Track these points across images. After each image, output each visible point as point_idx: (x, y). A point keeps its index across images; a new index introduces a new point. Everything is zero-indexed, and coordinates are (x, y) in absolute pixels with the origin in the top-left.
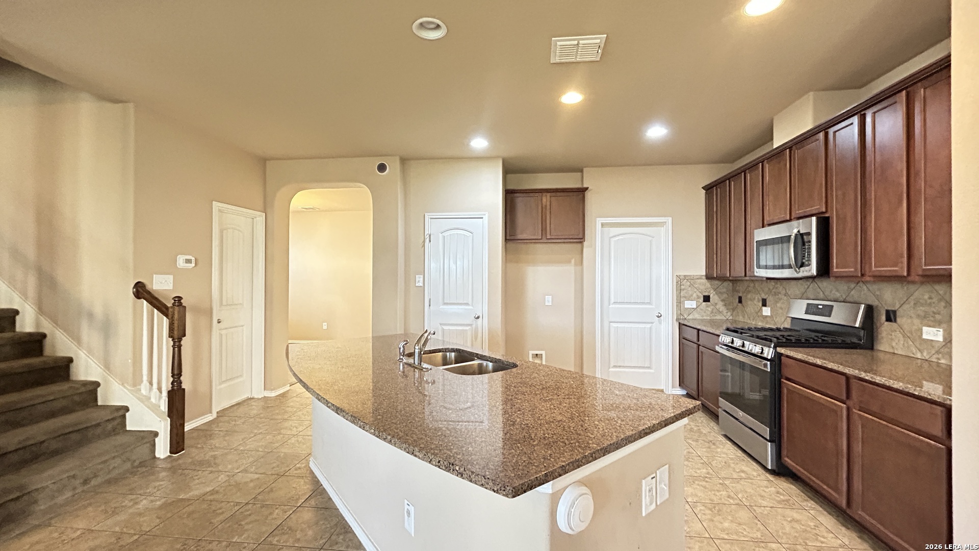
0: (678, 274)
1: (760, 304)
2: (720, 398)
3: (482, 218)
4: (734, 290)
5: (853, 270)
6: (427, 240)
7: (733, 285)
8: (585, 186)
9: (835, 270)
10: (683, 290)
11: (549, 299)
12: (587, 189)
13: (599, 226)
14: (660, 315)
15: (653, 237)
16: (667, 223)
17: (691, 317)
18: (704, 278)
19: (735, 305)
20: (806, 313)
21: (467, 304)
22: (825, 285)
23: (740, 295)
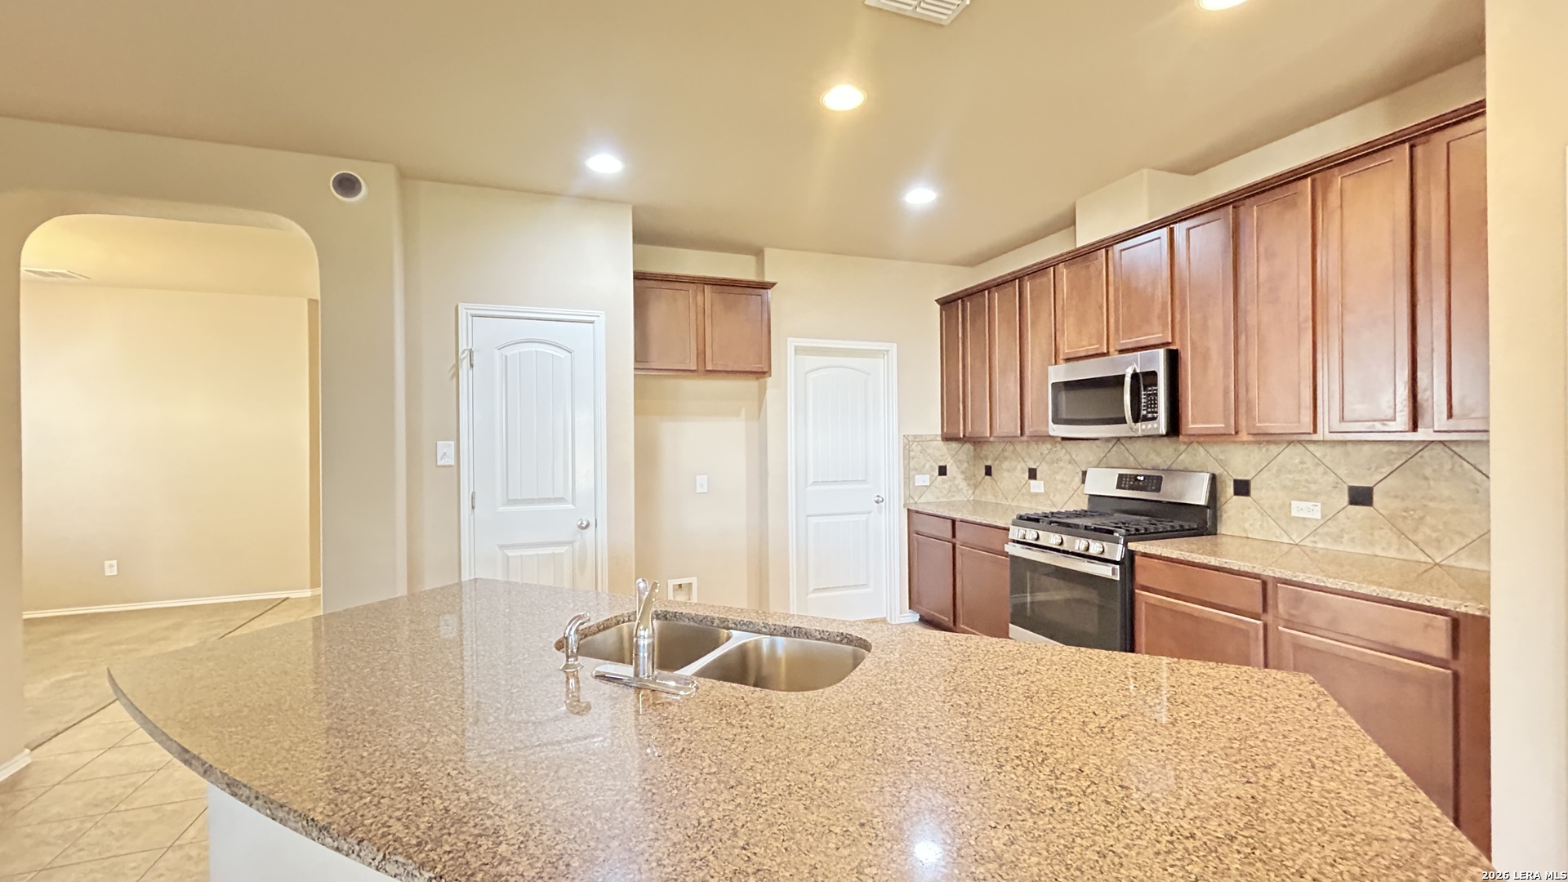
0: (905, 434)
1: (1026, 476)
2: (1011, 625)
3: (592, 322)
4: (977, 457)
5: (1223, 425)
6: (465, 364)
7: (975, 449)
8: (768, 279)
9: (1191, 426)
10: (913, 458)
11: (702, 480)
12: (774, 281)
13: (791, 350)
14: (881, 500)
15: (868, 374)
16: (890, 352)
17: (923, 500)
18: (939, 438)
19: (979, 479)
20: (1119, 487)
21: (562, 500)
22: (1137, 446)
23: (989, 463)
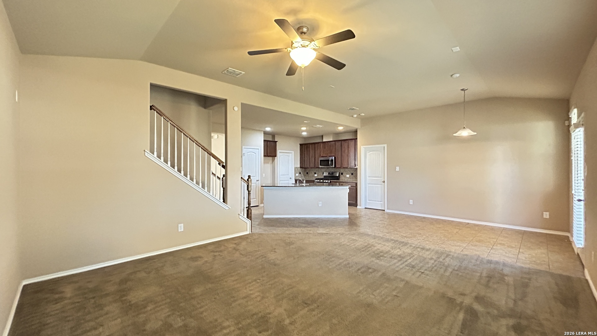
0: (295, 167)
1: (314, 174)
3: (259, 149)
4: (305, 171)
5: (340, 166)
6: (243, 155)
9: (337, 166)
10: (296, 171)
12: (277, 141)
13: (279, 152)
14: (291, 178)
15: (290, 156)
16: (293, 153)
17: (297, 178)
18: (300, 167)
19: (306, 174)
20: (328, 174)
21: (254, 177)
22: (330, 169)
23: (307, 172)
